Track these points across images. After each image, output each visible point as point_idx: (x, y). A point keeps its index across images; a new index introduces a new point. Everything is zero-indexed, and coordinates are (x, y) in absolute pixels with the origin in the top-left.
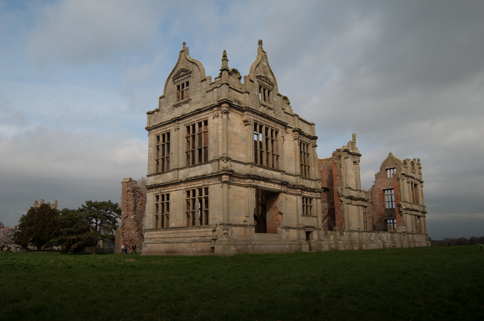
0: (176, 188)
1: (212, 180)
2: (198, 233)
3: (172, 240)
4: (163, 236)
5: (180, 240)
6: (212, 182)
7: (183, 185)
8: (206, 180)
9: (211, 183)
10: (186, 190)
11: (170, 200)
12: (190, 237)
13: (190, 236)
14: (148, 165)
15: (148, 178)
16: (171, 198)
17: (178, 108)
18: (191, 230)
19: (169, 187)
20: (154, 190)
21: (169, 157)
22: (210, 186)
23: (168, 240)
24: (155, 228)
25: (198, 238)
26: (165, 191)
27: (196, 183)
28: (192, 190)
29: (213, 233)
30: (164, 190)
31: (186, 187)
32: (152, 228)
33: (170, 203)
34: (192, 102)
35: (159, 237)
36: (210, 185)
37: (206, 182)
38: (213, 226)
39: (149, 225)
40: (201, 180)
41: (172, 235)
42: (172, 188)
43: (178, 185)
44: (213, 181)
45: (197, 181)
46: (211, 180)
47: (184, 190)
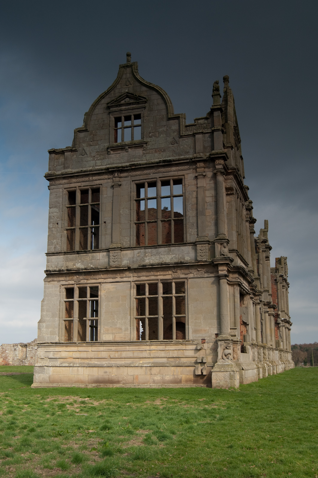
0: (113, 278)
1: (193, 271)
2: (162, 352)
3: (104, 363)
4: (84, 355)
5: (123, 362)
6: (193, 274)
7: (131, 275)
8: (181, 270)
9: (191, 275)
10: (136, 282)
11: (99, 297)
12: (146, 358)
13: (147, 356)
14: (49, 236)
15: (49, 257)
16: (102, 293)
17: (119, 152)
18: (147, 348)
19: (98, 277)
20: (62, 279)
21: (99, 227)
22: (190, 280)
23: (96, 363)
24: (66, 342)
25: (165, 360)
26: (89, 282)
27: (159, 274)
28: (149, 284)
29: (195, 353)
30: (85, 281)
31: (135, 279)
32: (57, 341)
33: (99, 301)
34: (149, 147)
35: (74, 356)
36: (189, 278)
37: (180, 274)
38: (196, 342)
39: (49, 335)
40: (169, 270)
41: (104, 355)
42: (105, 279)
43: (118, 275)
44: (195, 273)
45: (162, 271)
46: (191, 271)
47: (133, 284)
